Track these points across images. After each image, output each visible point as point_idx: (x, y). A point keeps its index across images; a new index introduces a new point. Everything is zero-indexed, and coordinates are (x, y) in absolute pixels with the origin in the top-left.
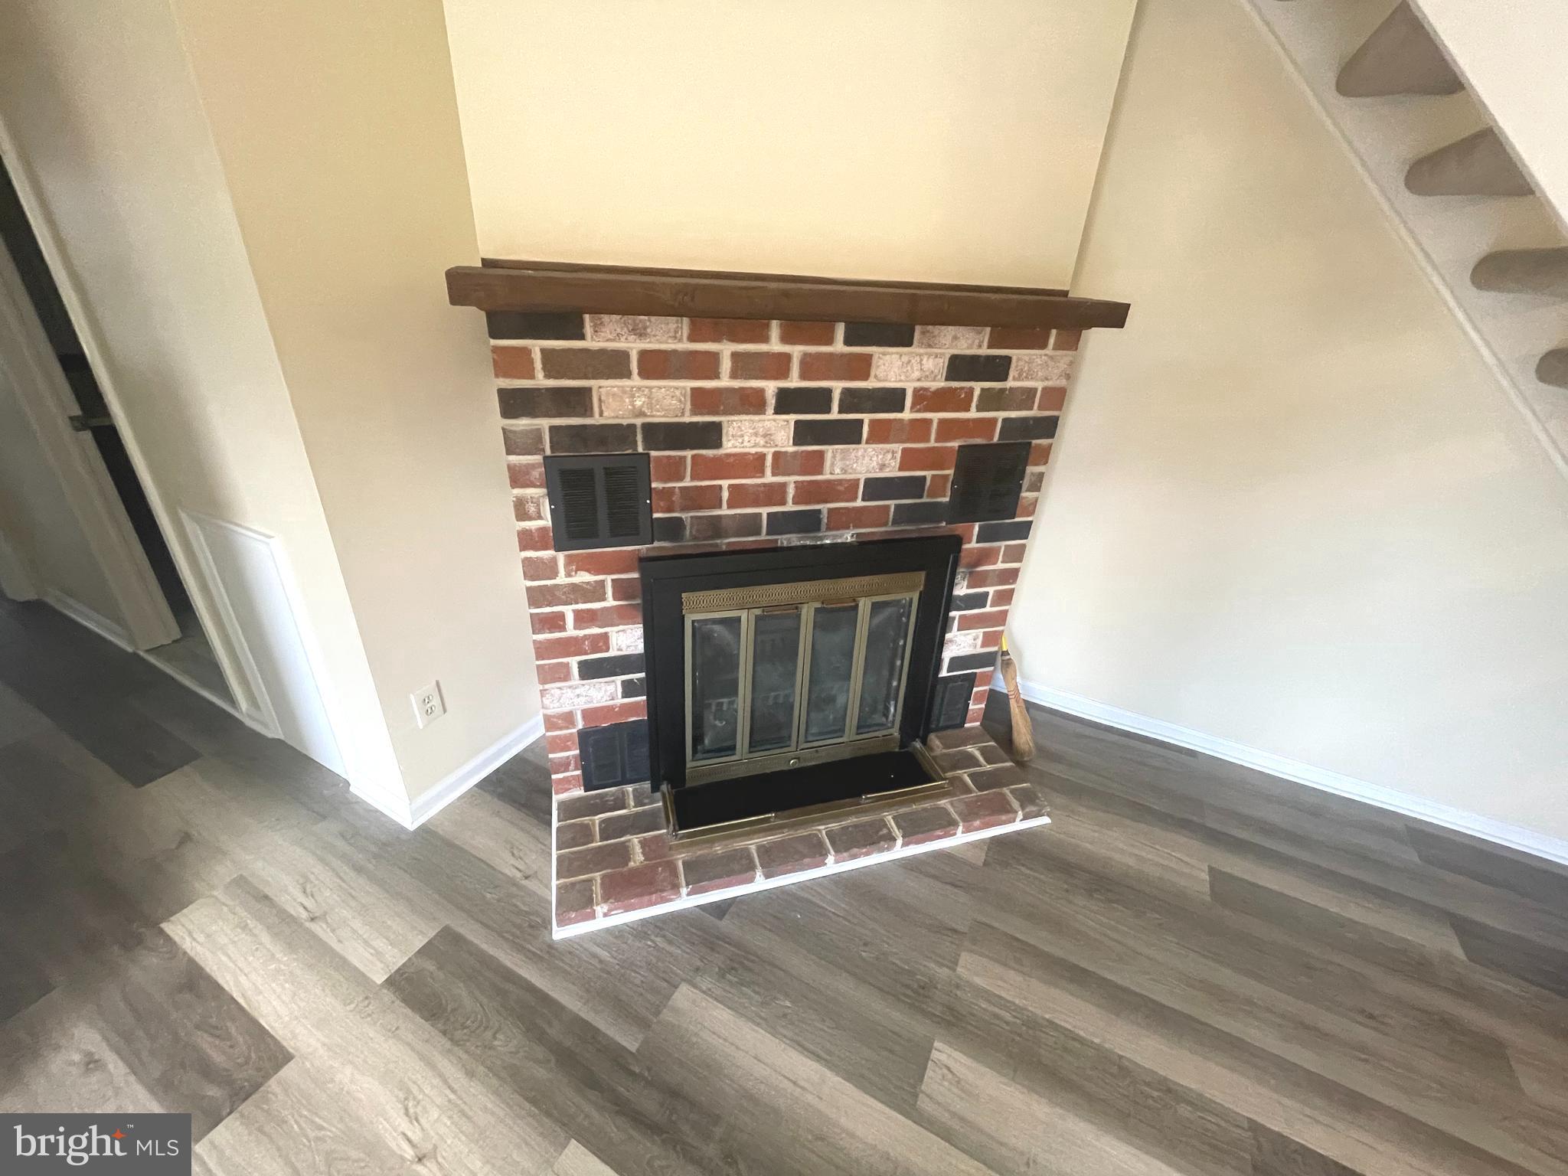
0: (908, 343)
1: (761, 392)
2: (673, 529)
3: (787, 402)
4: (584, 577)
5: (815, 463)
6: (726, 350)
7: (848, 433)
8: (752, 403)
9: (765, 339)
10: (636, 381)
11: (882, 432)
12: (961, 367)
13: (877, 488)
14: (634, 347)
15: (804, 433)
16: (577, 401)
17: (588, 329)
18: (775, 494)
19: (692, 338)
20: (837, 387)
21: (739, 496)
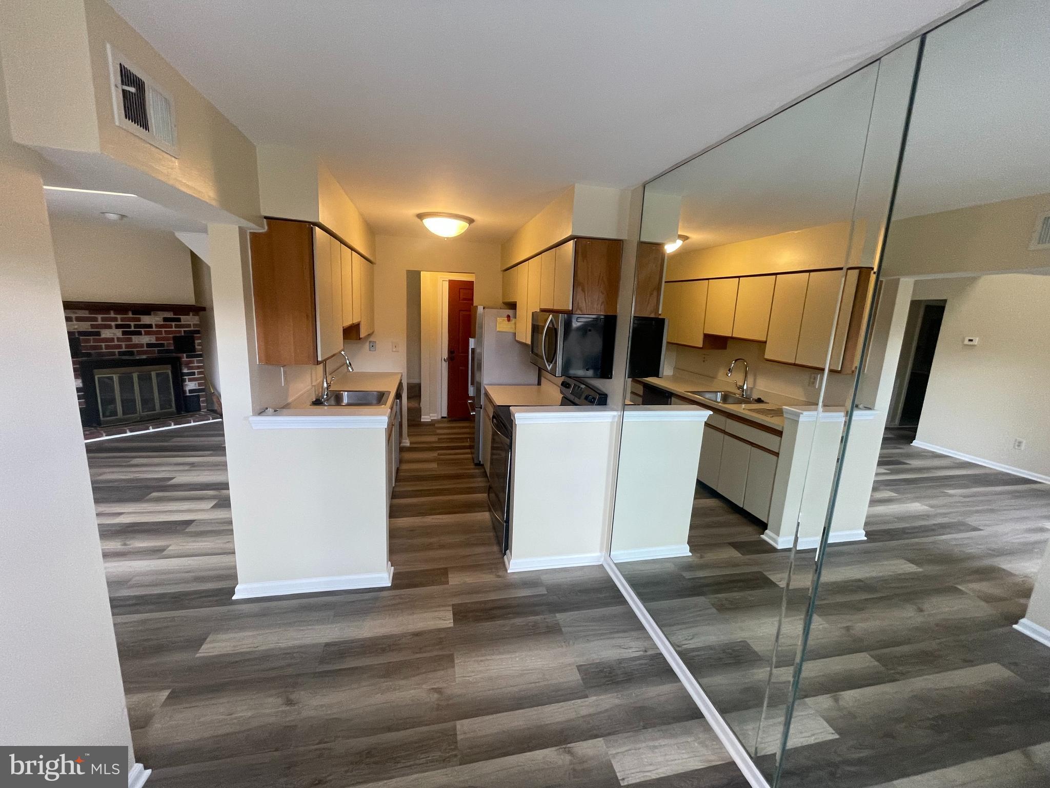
0: (150, 315)
2: (89, 355)
3: (118, 327)
5: (129, 340)
6: (99, 317)
7: (138, 333)
8: (110, 327)
9: (110, 314)
10: (75, 322)
11: (147, 333)
12: (165, 319)
13: (149, 345)
15: (124, 333)
18: (120, 347)
19: (90, 314)
20: (132, 324)
21: (107, 347)
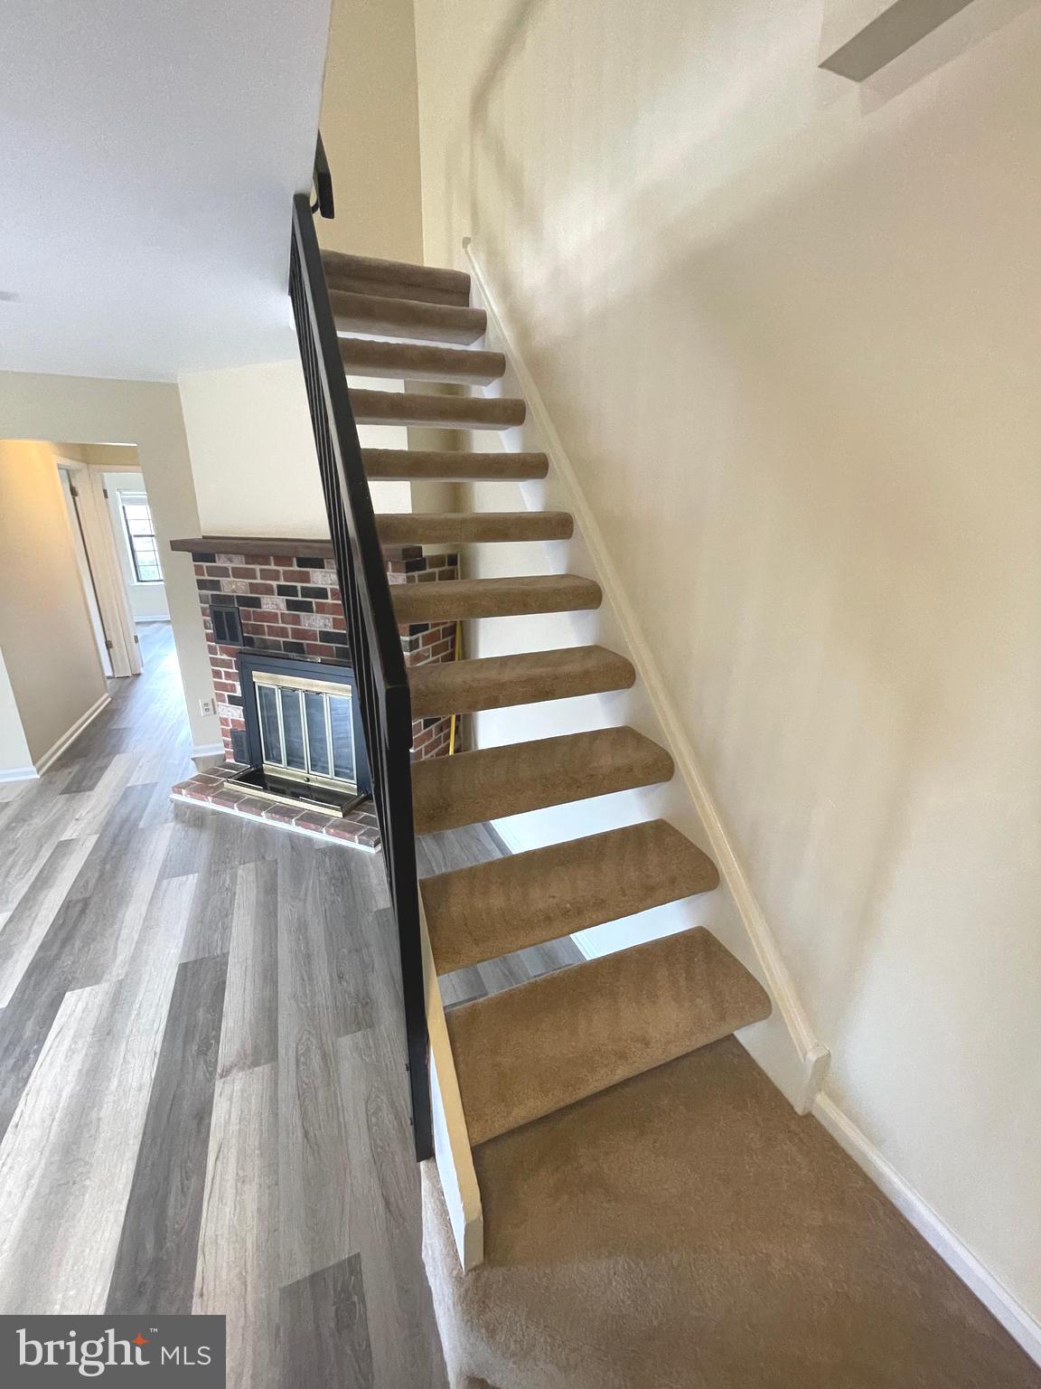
0: (320, 566)
1: (271, 586)
2: (251, 641)
3: (283, 591)
4: (225, 657)
5: (297, 620)
6: (258, 568)
7: (307, 607)
8: (268, 590)
9: (270, 564)
10: (232, 579)
11: (321, 609)
13: (323, 636)
14: (230, 565)
15: (290, 605)
16: (215, 585)
17: (217, 559)
18: (283, 632)
19: (247, 563)
20: (299, 586)
21: (272, 631)
